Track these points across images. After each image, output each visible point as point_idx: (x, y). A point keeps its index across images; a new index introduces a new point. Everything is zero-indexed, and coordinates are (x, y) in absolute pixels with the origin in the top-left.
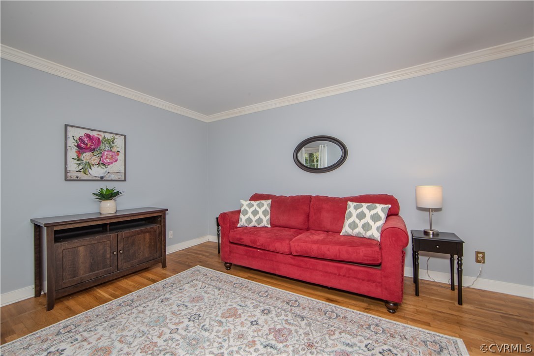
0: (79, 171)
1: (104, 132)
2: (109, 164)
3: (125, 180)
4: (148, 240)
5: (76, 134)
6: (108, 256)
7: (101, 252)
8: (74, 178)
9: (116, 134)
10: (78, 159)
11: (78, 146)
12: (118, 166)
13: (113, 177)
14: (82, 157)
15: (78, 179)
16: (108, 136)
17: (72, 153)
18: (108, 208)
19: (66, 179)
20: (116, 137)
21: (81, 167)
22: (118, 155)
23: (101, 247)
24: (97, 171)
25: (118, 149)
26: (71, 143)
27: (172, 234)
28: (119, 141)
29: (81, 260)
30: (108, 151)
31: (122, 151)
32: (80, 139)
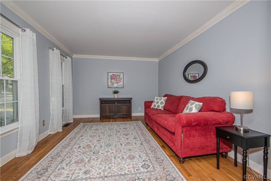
0: (111, 85)
1: (117, 73)
2: (119, 82)
3: (123, 88)
4: (125, 108)
5: (110, 74)
6: (114, 110)
7: (112, 109)
8: (110, 87)
9: (121, 73)
10: (111, 82)
11: (111, 78)
12: (121, 83)
13: (120, 87)
14: (112, 81)
15: (111, 88)
16: (119, 74)
17: (109, 80)
18: (116, 96)
19: (108, 88)
20: (121, 74)
21: (111, 84)
22: (121, 79)
23: (112, 107)
24: (115, 85)
25: (121, 78)
26: (109, 77)
27: (140, 108)
28: (122, 75)
29: (107, 110)
30: (119, 79)
31: (122, 78)
32: (111, 76)
